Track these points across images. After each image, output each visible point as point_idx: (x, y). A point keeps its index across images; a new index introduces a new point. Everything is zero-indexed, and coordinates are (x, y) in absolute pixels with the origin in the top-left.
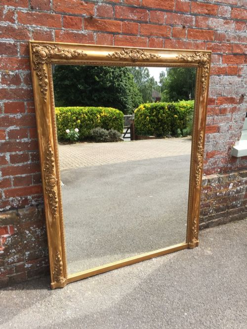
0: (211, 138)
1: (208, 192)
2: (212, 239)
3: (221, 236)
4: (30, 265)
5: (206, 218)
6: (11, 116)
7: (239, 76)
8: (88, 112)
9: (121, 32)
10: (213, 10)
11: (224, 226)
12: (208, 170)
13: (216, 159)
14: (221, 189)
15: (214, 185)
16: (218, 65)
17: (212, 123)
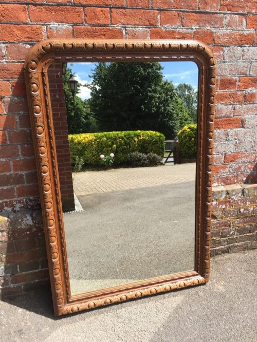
0: (232, 135)
1: (226, 207)
2: (230, 270)
3: (245, 265)
5: (225, 241)
11: (252, 251)
12: (227, 178)
13: (240, 165)
14: (246, 204)
15: (236, 199)
16: (239, 30)
17: (232, 115)
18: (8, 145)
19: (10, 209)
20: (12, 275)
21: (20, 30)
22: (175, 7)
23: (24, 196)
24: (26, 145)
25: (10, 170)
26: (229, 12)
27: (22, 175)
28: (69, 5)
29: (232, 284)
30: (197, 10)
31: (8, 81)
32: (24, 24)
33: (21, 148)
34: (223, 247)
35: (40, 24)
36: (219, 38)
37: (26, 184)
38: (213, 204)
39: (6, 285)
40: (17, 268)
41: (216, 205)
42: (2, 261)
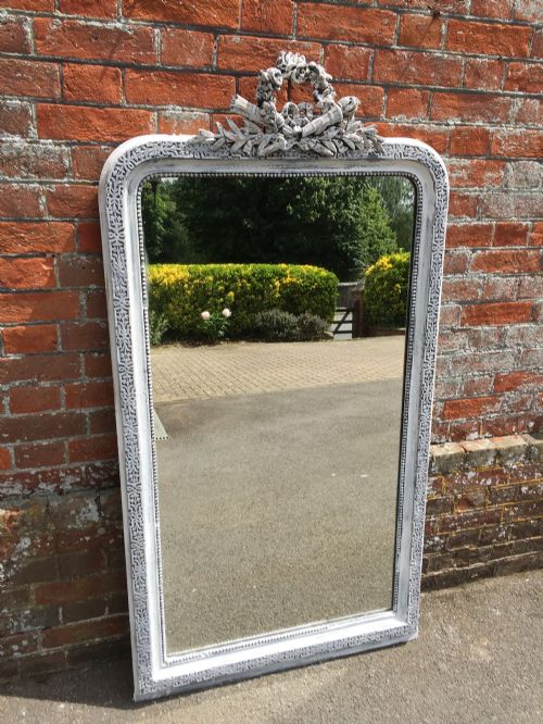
0: (511, 337)
1: (493, 484)
2: (498, 613)
3: (527, 603)
8: (254, 275)
9: (238, 26)
12: (498, 423)
13: (525, 396)
14: (533, 475)
15: (515, 467)
16: (539, 129)
17: (515, 297)
18: (59, 353)
19: (51, 488)
20: (47, 628)
21: (103, 119)
22: (416, 81)
23: (82, 459)
24: (96, 355)
25: (58, 406)
26: (521, 93)
27: (82, 416)
28: (208, 72)
29: (503, 645)
30: (460, 87)
31: (72, 222)
32: (112, 106)
33: (87, 360)
34: (482, 564)
35: (146, 109)
36: (499, 143)
37: (89, 435)
38: (469, 477)
39: (31, 651)
40: (58, 613)
41: (474, 478)
42: (27, 600)
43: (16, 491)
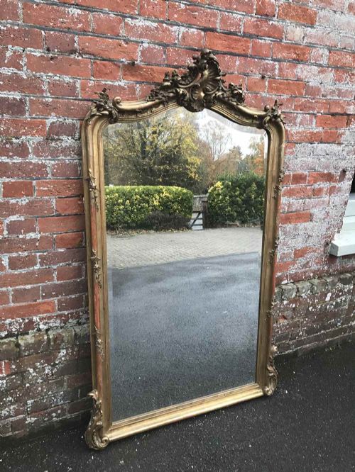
0: (301, 230)
1: (296, 306)
4: (33, 419)
5: (293, 344)
6: (13, 201)
7: (340, 144)
10: (304, 54)
12: (296, 275)
13: (308, 260)
15: (305, 297)
17: (302, 209)
19: (75, 321)
20: (71, 402)
26: (301, 112)
38: (284, 304)
39: (62, 416)
40: (78, 393)
41: (287, 304)
42: (62, 386)
43: (57, 325)
